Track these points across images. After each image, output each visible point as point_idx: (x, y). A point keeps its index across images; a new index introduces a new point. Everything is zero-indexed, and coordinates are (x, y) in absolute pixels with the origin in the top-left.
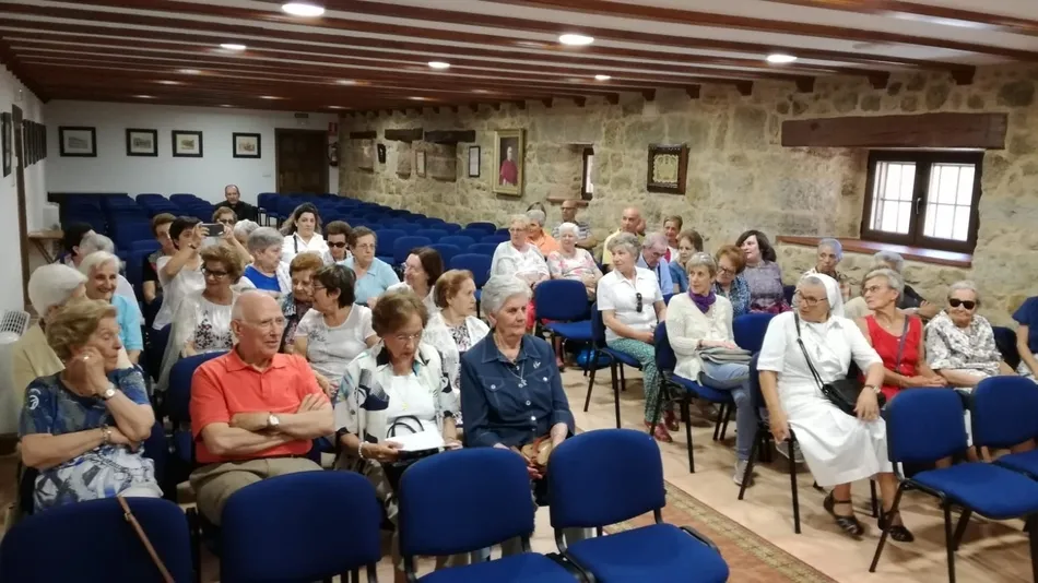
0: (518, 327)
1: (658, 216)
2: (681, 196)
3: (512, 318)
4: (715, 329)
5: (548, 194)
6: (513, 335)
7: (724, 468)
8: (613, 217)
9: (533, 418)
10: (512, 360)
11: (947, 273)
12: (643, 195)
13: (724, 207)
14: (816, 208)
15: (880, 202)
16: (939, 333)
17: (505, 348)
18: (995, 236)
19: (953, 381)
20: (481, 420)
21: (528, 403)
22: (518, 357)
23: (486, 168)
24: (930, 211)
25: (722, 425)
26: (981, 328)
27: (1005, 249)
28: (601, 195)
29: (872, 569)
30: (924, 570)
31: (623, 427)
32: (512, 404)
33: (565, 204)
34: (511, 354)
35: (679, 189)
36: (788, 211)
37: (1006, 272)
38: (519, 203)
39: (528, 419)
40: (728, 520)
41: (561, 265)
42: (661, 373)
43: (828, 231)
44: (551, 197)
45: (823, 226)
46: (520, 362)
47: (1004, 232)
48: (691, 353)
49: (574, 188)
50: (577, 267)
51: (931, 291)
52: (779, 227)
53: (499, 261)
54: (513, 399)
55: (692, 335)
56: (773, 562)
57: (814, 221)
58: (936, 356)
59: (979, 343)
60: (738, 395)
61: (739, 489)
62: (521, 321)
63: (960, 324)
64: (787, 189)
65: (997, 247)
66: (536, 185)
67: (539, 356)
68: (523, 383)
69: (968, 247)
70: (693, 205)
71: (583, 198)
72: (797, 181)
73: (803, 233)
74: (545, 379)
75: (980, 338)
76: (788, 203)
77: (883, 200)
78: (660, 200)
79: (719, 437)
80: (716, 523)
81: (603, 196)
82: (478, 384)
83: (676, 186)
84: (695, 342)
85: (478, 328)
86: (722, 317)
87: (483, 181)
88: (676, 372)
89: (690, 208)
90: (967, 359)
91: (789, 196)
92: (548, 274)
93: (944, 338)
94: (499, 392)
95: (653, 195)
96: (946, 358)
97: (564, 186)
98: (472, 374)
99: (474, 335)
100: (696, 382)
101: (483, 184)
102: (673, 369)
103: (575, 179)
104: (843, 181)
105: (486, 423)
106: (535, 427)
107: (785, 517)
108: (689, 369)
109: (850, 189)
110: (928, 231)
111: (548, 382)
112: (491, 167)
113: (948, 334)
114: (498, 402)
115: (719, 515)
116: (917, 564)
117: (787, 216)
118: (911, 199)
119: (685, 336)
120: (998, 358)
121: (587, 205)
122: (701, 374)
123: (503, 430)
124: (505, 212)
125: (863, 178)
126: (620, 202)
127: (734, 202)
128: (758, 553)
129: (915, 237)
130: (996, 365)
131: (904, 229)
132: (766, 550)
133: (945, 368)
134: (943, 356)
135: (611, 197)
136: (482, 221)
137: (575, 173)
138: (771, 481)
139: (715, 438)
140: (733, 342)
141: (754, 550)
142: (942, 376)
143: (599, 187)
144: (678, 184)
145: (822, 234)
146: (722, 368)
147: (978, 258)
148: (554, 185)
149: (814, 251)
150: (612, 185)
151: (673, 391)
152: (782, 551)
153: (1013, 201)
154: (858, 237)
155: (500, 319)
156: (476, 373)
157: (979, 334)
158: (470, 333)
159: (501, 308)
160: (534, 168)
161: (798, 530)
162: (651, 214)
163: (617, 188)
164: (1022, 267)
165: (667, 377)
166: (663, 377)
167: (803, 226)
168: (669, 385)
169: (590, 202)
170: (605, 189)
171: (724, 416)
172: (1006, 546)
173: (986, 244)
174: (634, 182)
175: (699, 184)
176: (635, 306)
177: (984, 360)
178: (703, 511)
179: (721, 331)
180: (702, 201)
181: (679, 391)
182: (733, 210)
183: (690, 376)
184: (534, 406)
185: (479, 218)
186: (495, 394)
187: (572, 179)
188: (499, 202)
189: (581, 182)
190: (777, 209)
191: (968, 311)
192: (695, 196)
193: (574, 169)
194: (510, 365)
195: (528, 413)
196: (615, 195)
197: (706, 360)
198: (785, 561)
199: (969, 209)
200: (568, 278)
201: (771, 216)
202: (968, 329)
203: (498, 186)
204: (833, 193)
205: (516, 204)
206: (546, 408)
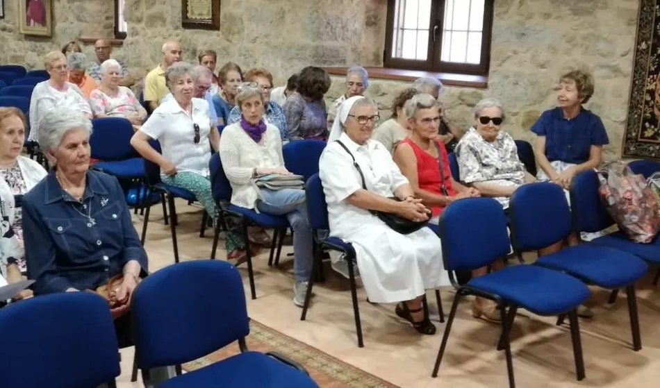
0: (80, 163)
1: (194, 53)
2: (216, 32)
3: (73, 154)
4: (267, 157)
5: (80, 35)
6: (76, 172)
7: (283, 291)
8: (148, 55)
9: (106, 258)
10: (78, 199)
11: (467, 94)
12: (179, 31)
13: (258, 41)
14: (343, 39)
15: (400, 31)
16: (471, 149)
17: (69, 186)
18: (508, 58)
19: (486, 192)
20: (50, 266)
21: (99, 243)
22: (84, 195)
23: (12, 9)
24: (446, 38)
25: (276, 250)
26: (506, 141)
27: (516, 69)
28: (135, 33)
29: (435, 375)
30: (482, 370)
31: (181, 260)
32: (82, 245)
33: (100, 43)
34: (76, 192)
35: (214, 25)
36: (317, 43)
37: (519, 90)
38: (49, 43)
39: (100, 259)
40: (294, 341)
41: (104, 103)
42: (218, 203)
43: (354, 61)
44: (83, 37)
45: (350, 56)
46: (87, 200)
47: (515, 52)
48: (247, 182)
49: (106, 27)
50: (121, 104)
51: (453, 111)
52: (310, 59)
53: (38, 101)
54: (83, 240)
55: (247, 164)
56: (343, 377)
57: (343, 51)
58: (469, 171)
59: (505, 155)
60: (294, 219)
61: (301, 310)
62: (83, 156)
63: (489, 139)
64: (317, 21)
65: (510, 67)
66: (65, 25)
67: (106, 192)
68: (92, 223)
69: (483, 68)
70: (228, 40)
71: (116, 38)
72: (325, 14)
73: (332, 63)
74: (115, 216)
75: (506, 150)
76: (318, 35)
77: (403, 29)
78: (196, 36)
79: (273, 262)
80: (285, 345)
81: (137, 34)
82: (43, 227)
83: (210, 22)
84: (250, 170)
85: (33, 169)
86: (274, 144)
87: (8, 22)
88: (233, 201)
89: (227, 43)
90: (497, 171)
91: (319, 28)
92: (91, 112)
93: (476, 153)
94: (66, 233)
95: (188, 32)
96: (479, 172)
97: (96, 25)
98: (36, 217)
99: (28, 177)
100: (253, 210)
101: (9, 26)
102: (230, 199)
103: (107, 18)
104: (366, 12)
105: (54, 267)
106: (107, 267)
107: (347, 332)
108: (245, 198)
109: (373, 20)
110: (445, 57)
111: (118, 219)
112: (16, 8)
113: (479, 151)
114: (66, 245)
115: (286, 337)
116: (473, 365)
117: (317, 47)
118: (428, 27)
119: (240, 165)
120: (522, 167)
121: (122, 44)
122: (258, 202)
123: (73, 273)
124: (35, 54)
125: (385, 9)
126: (156, 39)
127: (267, 36)
128: (329, 370)
129: (434, 63)
130: (522, 175)
131: (423, 55)
132: (336, 367)
133: (478, 181)
134: (476, 170)
135: (145, 35)
136: (10, 64)
137: (106, 12)
138: (330, 300)
139: (270, 263)
140: (284, 168)
141: (325, 368)
142: (475, 187)
143: (134, 25)
144: (213, 19)
145: (349, 64)
146: (278, 194)
147: (493, 79)
148: (84, 24)
149: (342, 80)
150: (147, 23)
151: (229, 221)
152: (349, 366)
153: (523, 24)
154: (382, 65)
155: (60, 157)
156: (40, 216)
157: (505, 146)
158: (24, 175)
159: (60, 144)
160: (64, 7)
161: (361, 344)
162: (188, 50)
163: (151, 26)
164: (533, 84)
165: (224, 208)
166: (220, 208)
167: (333, 57)
168: (226, 215)
169: (125, 41)
170: (139, 27)
171: (277, 242)
172: (544, 340)
173: (500, 65)
174: (169, 20)
175: (232, 19)
176: (192, 138)
177: (510, 170)
178: (269, 335)
179: (273, 158)
180: (237, 36)
181: (236, 220)
182: (267, 43)
183: (247, 204)
184: (106, 246)
185: (7, 61)
186: (63, 236)
187: (104, 18)
188: (28, 44)
189: (113, 21)
190: (308, 41)
191: (497, 127)
192: (230, 32)
193: (106, 7)
194: (77, 205)
195: (99, 253)
196: (149, 32)
197: (262, 187)
198: (355, 376)
199: (481, 34)
200: (111, 116)
201: (302, 48)
202: (496, 142)
203: (26, 27)
204: (357, 24)
205: (45, 45)
206: (117, 246)
